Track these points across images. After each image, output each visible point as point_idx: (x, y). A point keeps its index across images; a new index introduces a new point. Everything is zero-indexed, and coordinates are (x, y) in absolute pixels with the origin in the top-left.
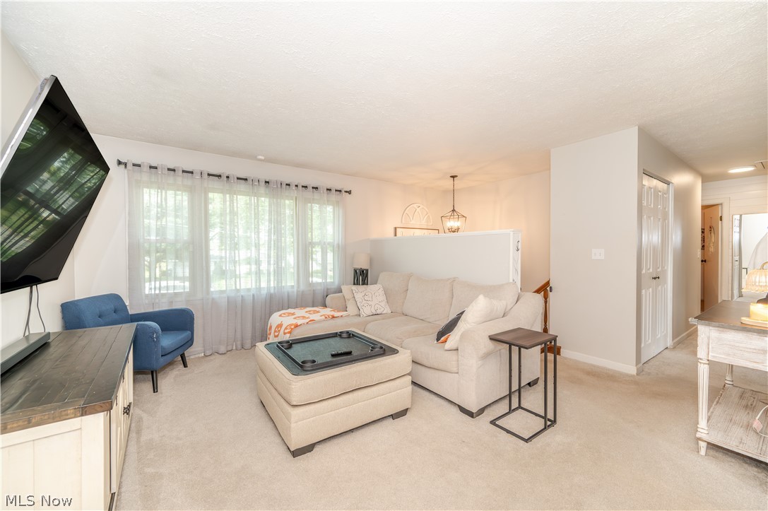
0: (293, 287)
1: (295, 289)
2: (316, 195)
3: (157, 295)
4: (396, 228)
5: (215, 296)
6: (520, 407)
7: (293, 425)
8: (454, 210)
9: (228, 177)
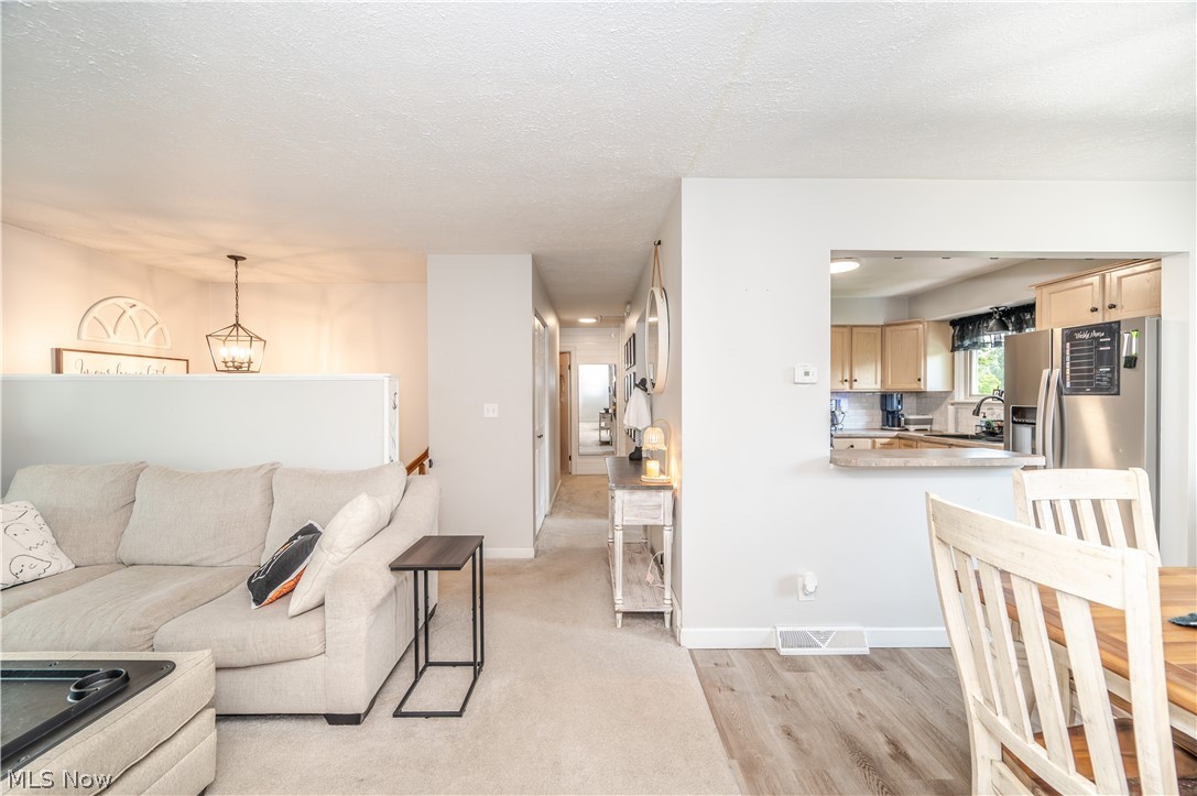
4: (58, 352)
6: (428, 664)
8: (237, 325)
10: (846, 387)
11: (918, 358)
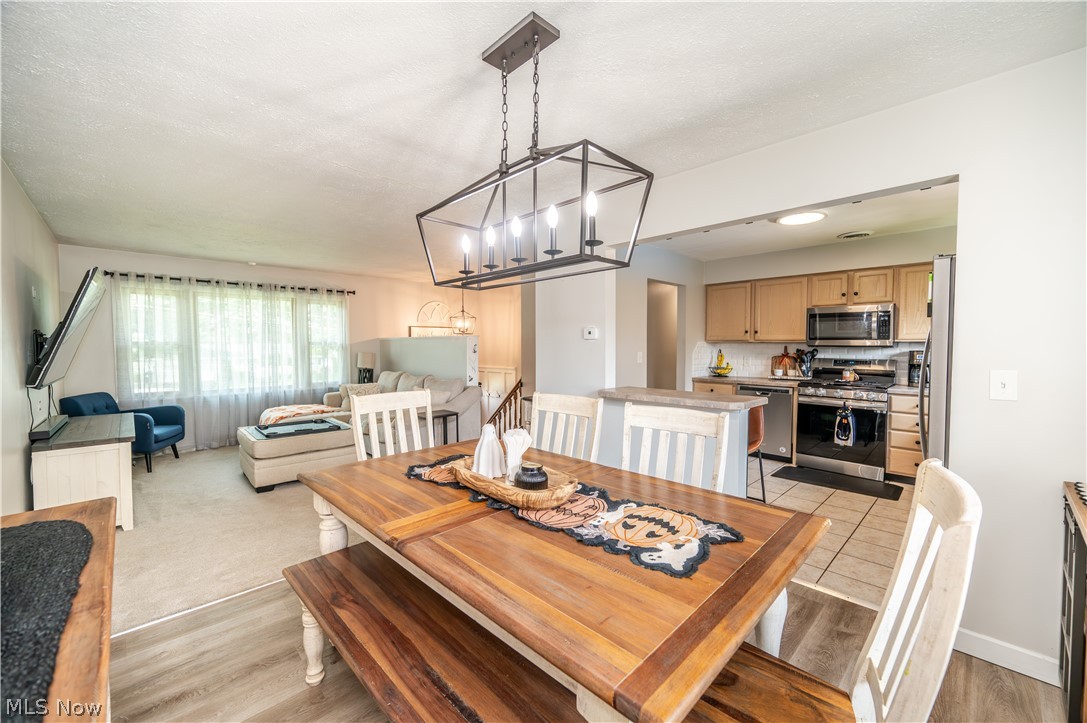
0: (290, 387)
1: (293, 390)
2: (315, 296)
3: (147, 394)
4: (410, 328)
5: (207, 395)
7: (256, 471)
8: (463, 311)
9: (217, 282)
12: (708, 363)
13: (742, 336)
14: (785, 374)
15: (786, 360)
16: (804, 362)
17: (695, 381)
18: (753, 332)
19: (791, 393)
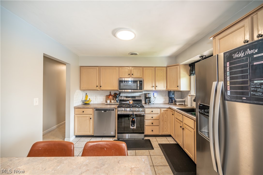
10: (153, 89)
11: (177, 78)
12: (81, 99)
13: (95, 88)
14: (111, 102)
15: (111, 97)
16: (117, 97)
17: (75, 108)
18: (99, 87)
19: (115, 110)
